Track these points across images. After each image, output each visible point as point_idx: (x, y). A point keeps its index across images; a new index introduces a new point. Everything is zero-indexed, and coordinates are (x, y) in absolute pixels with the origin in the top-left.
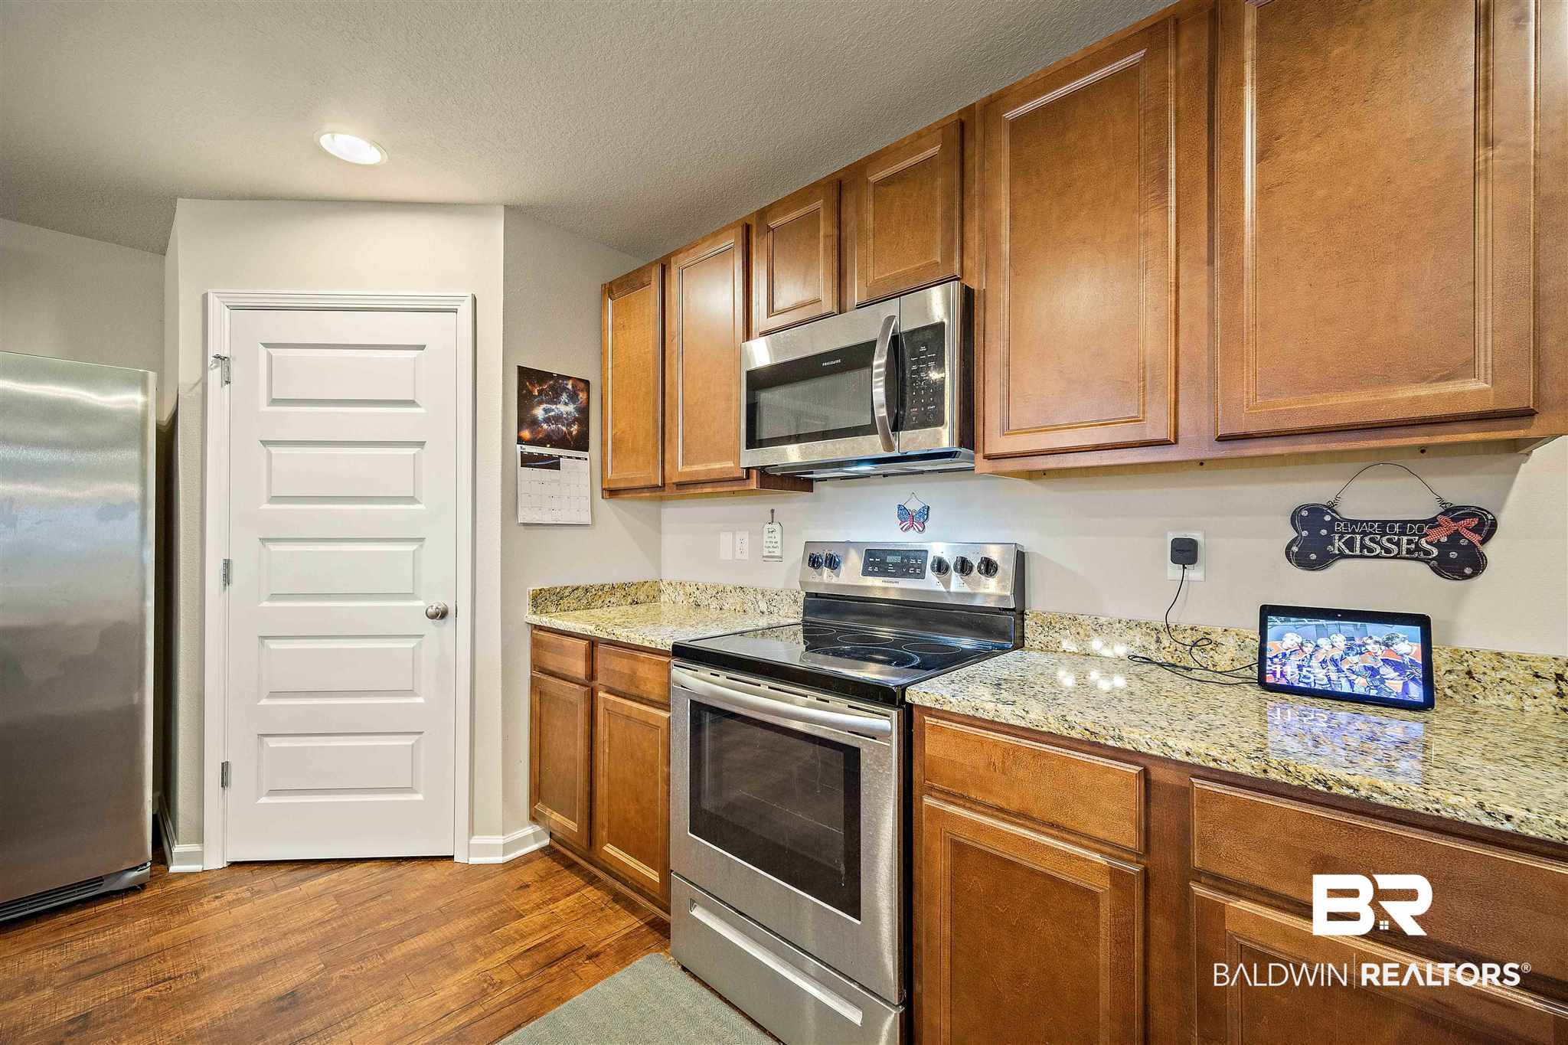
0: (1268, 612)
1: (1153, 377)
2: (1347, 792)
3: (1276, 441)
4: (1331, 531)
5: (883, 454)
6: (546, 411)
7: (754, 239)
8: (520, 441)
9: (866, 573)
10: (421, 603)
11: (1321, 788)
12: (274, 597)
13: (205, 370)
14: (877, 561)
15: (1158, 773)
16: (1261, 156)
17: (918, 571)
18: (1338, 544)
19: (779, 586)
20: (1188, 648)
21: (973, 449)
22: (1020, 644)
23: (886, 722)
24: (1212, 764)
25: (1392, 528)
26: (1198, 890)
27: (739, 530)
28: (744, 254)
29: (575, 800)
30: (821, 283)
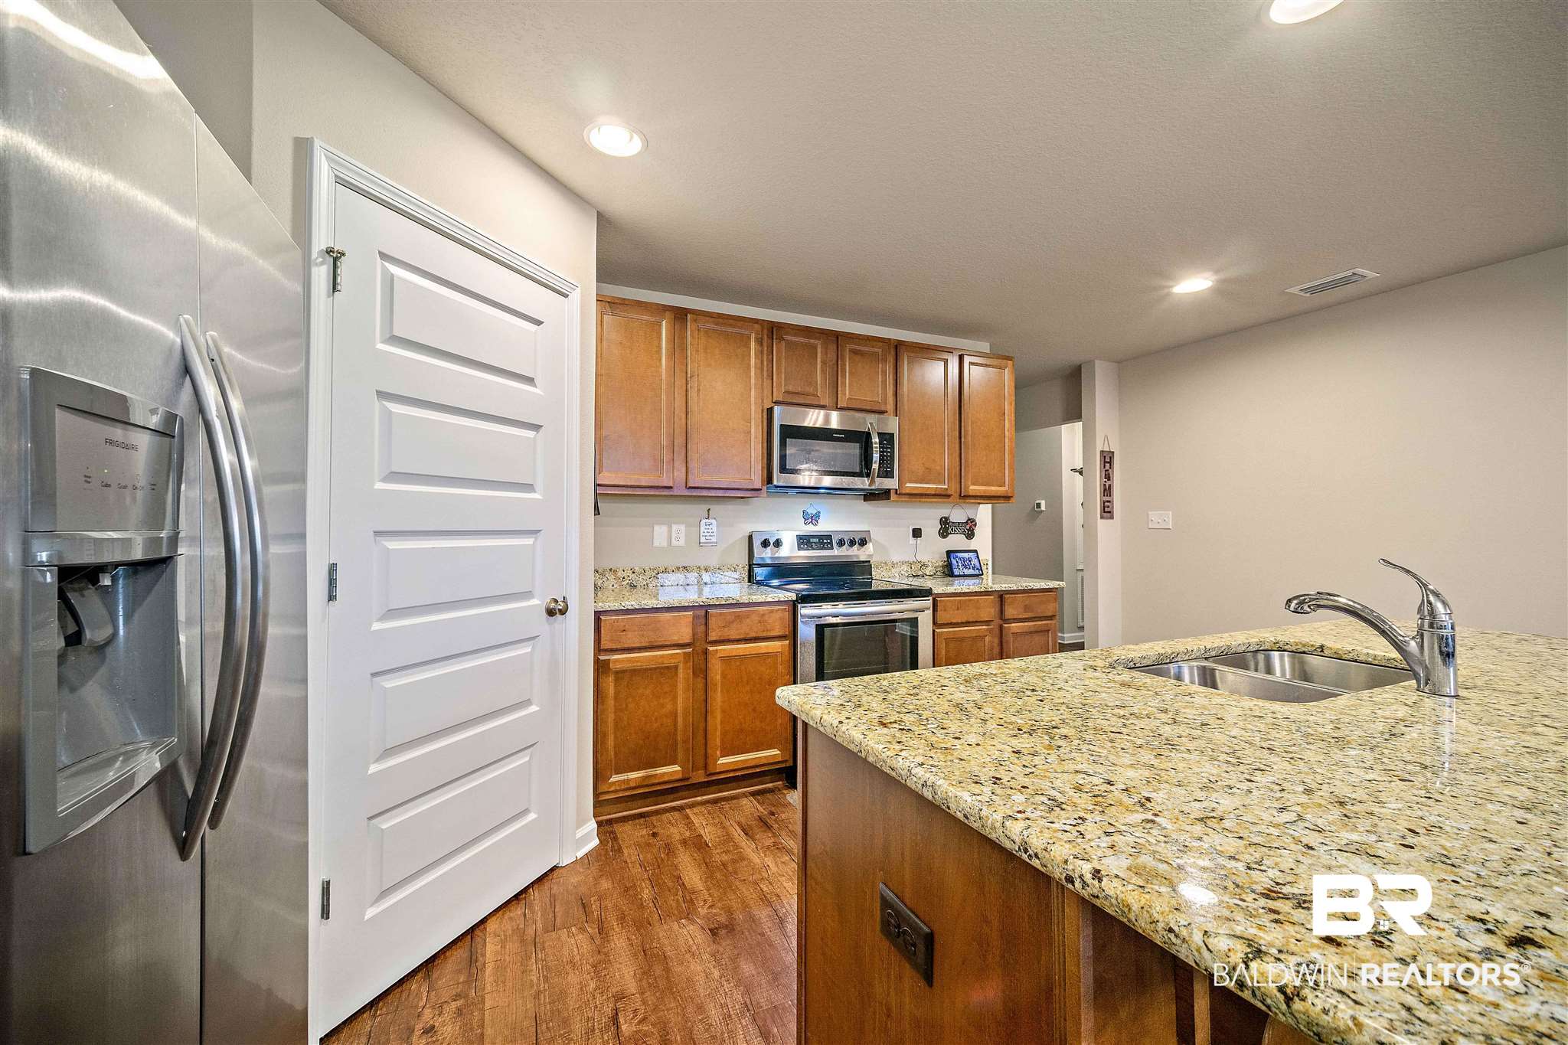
0: (948, 552)
4: (948, 525)
5: (867, 487)
9: (799, 549)
10: (535, 602)
13: (308, 266)
14: (808, 541)
17: (829, 546)
18: (950, 530)
19: (717, 564)
20: (920, 569)
27: (675, 523)
28: (761, 345)
29: (674, 746)
30: (819, 387)
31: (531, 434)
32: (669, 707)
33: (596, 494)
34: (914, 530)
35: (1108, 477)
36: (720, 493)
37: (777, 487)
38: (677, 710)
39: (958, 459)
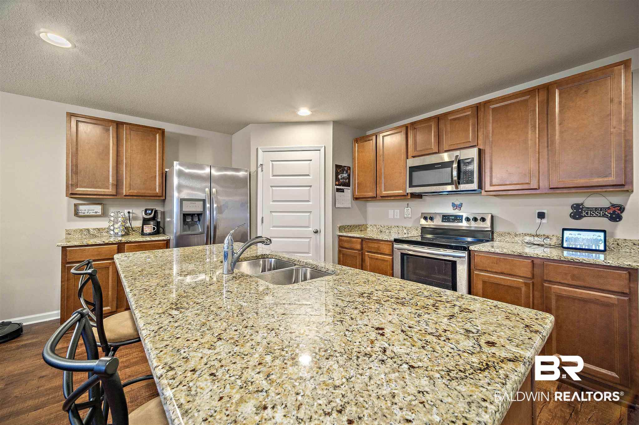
0: (564, 230)
1: (533, 173)
2: (578, 261)
3: (564, 189)
4: (582, 210)
5: (455, 190)
6: (341, 176)
7: (409, 130)
8: (336, 185)
9: (443, 221)
10: (310, 229)
11: (572, 261)
12: (274, 227)
13: (257, 168)
14: (446, 218)
15: (536, 261)
16: (560, 124)
17: (460, 221)
18: (584, 213)
19: (410, 226)
20: (543, 240)
21: (481, 189)
22: (492, 240)
23: (465, 254)
24: (548, 258)
25: (598, 209)
26: (545, 285)
27: (394, 209)
30: (433, 144)
34: (539, 214)
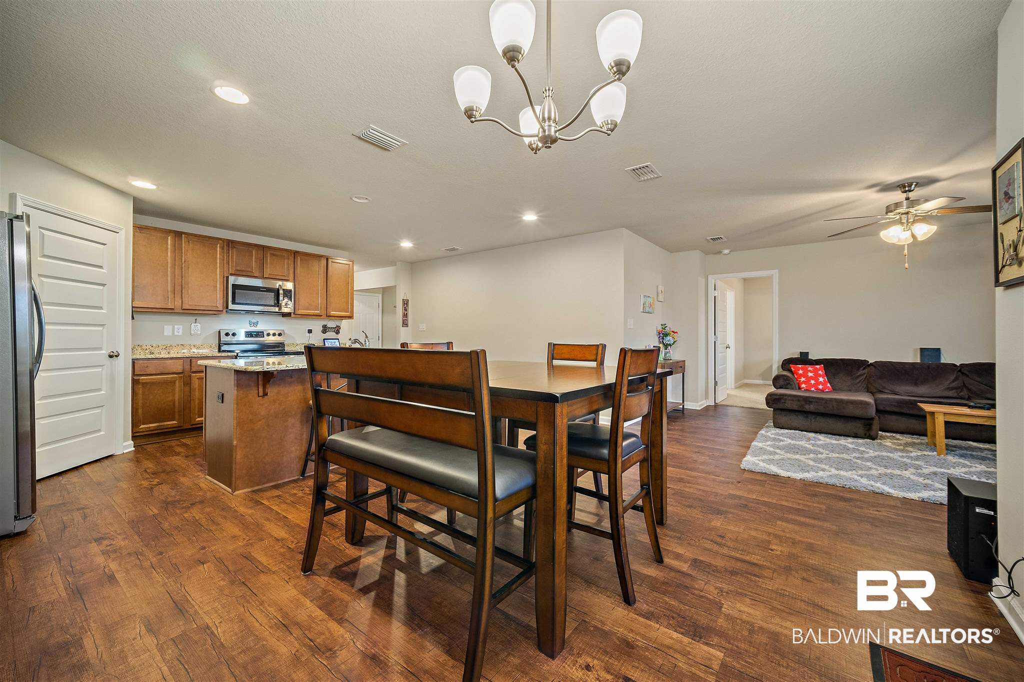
9: (246, 337)
14: (249, 334)
17: (262, 336)
27: (176, 325)
28: (223, 249)
29: (174, 413)
30: (254, 268)
31: (101, 287)
32: (171, 398)
33: (132, 311)
34: (308, 330)
35: (406, 310)
36: (201, 312)
37: (230, 310)
38: (175, 400)
39: (326, 301)
